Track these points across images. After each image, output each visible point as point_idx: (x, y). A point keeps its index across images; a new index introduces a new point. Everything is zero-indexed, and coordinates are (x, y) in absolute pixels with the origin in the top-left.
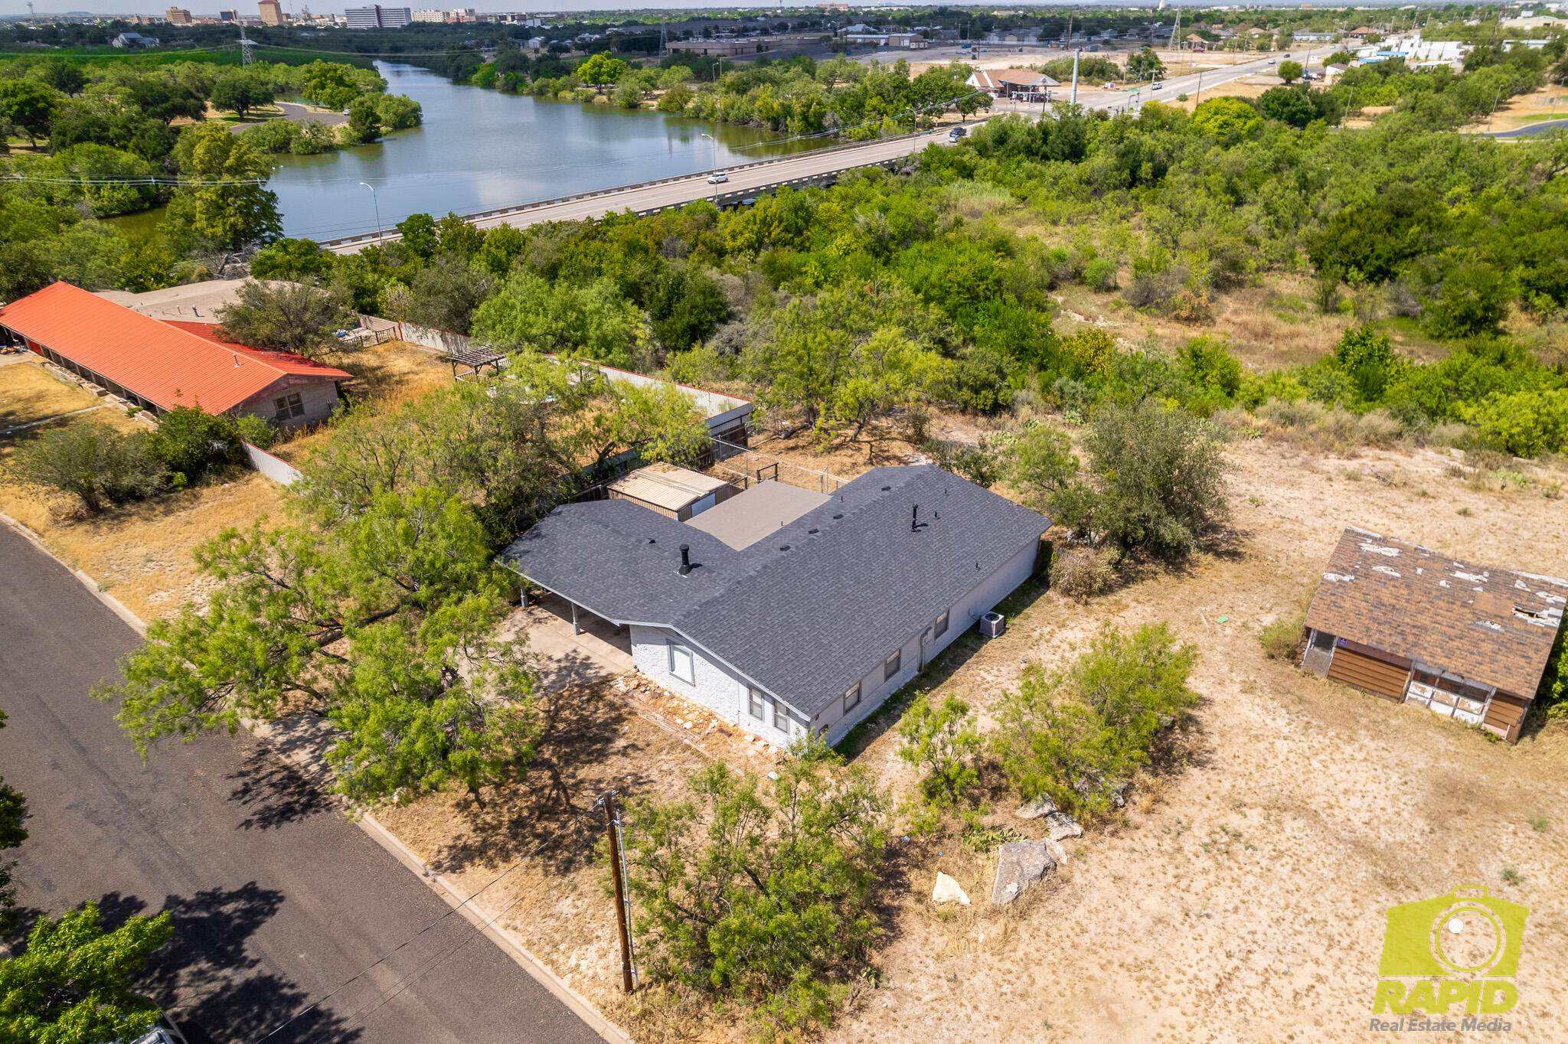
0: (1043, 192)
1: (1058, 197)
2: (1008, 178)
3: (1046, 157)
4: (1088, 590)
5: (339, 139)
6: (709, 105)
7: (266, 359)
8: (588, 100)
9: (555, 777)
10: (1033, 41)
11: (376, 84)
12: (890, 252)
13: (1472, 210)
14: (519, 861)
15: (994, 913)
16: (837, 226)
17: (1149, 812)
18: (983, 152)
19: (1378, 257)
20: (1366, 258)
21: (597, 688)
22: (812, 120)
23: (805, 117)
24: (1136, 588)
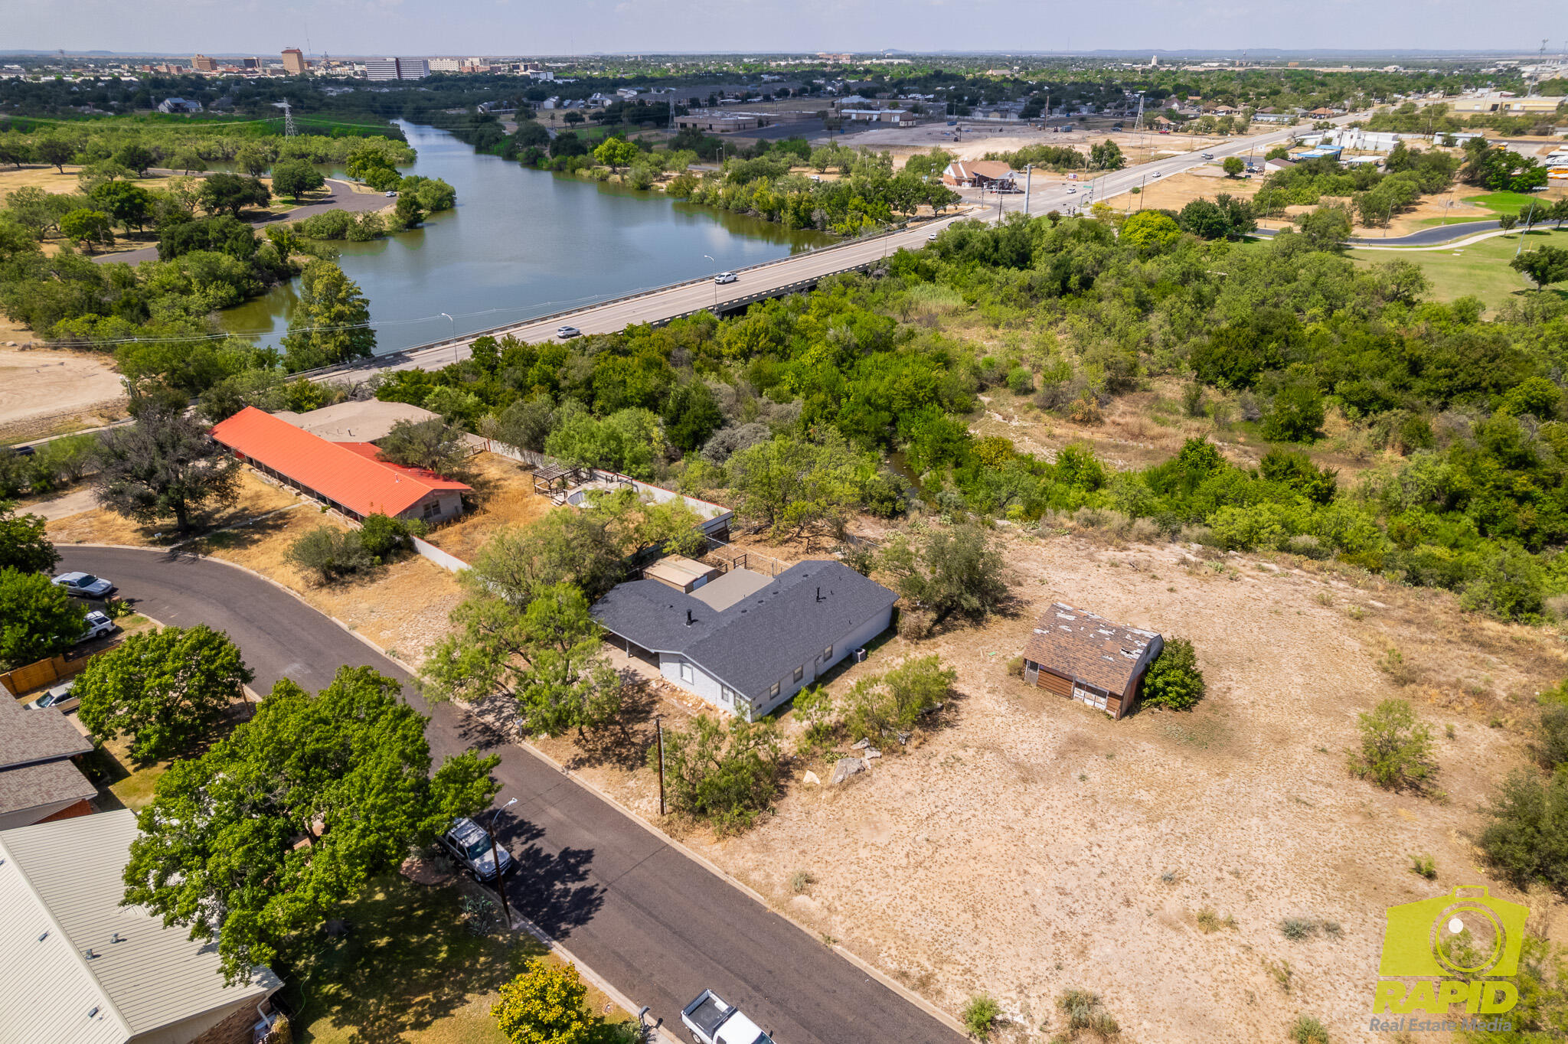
0: (990, 297)
1: (1002, 302)
2: (963, 281)
3: (996, 264)
4: (920, 635)
5: (387, 226)
6: (713, 194)
7: (412, 475)
8: (604, 179)
9: (623, 729)
10: (1014, 118)
11: (407, 156)
12: (854, 358)
13: (1324, 329)
14: (607, 766)
15: (830, 788)
16: (814, 335)
17: (917, 748)
18: (945, 255)
19: (1240, 369)
20: (1231, 369)
21: (642, 686)
22: (802, 214)
23: (796, 213)
24: (949, 635)
